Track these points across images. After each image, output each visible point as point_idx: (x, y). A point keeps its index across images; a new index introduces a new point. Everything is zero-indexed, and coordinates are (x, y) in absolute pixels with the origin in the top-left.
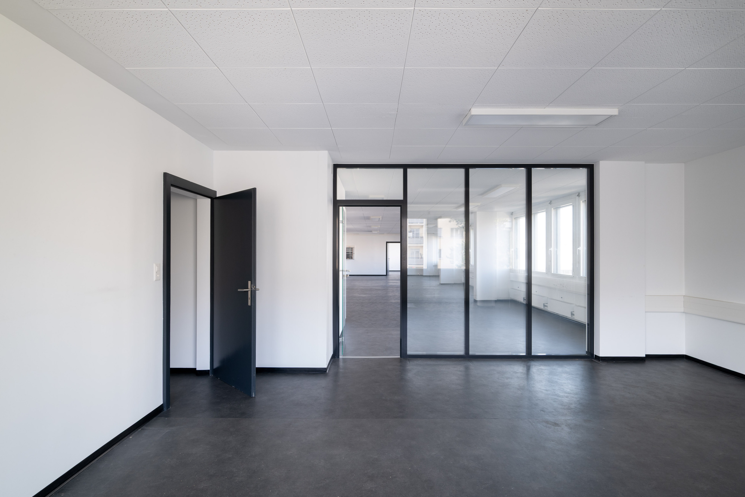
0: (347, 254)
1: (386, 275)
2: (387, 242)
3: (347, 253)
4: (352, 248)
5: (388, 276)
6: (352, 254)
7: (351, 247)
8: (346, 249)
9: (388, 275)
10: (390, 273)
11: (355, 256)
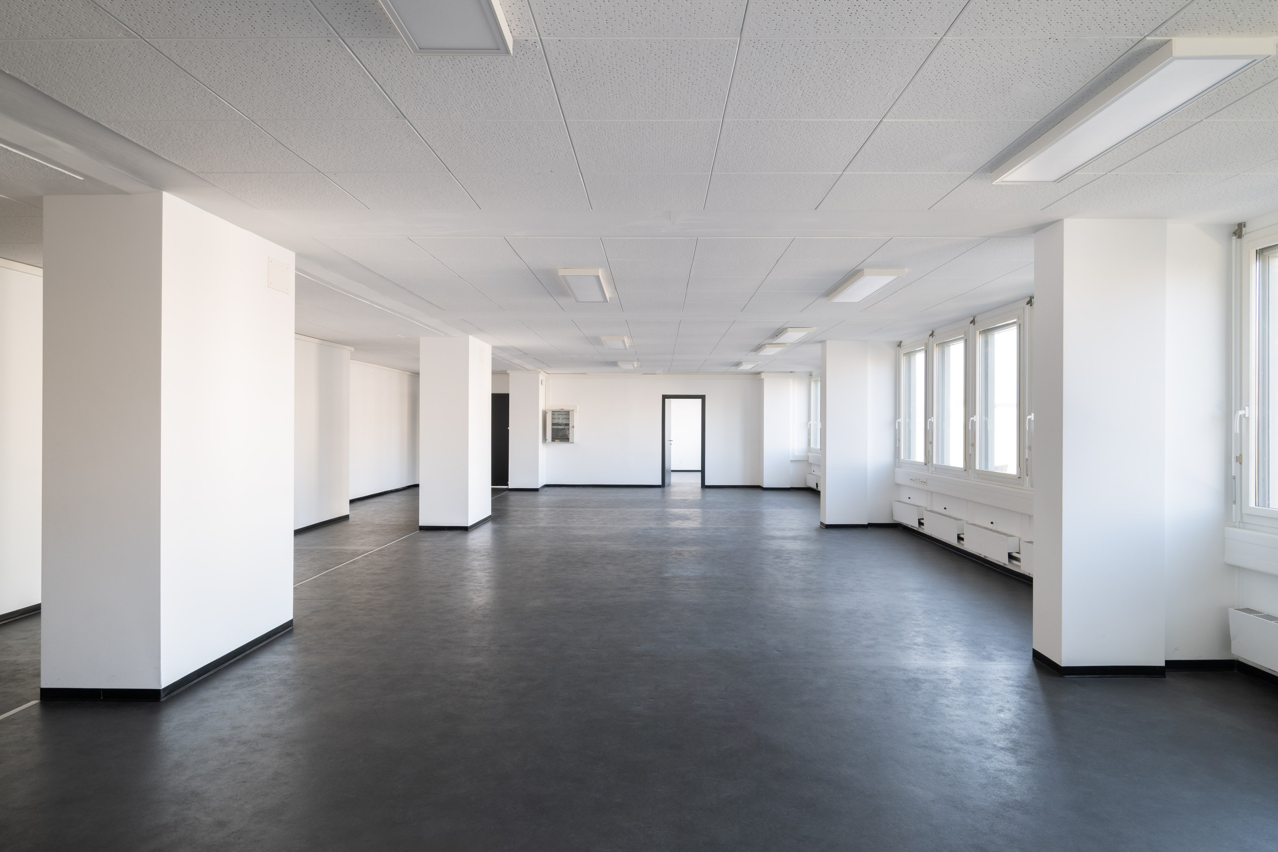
0: (556, 427)
1: (663, 485)
2: (665, 397)
3: (553, 424)
4: (567, 414)
5: (666, 488)
6: (569, 429)
7: (566, 408)
8: (553, 414)
9: (669, 485)
10: (674, 479)
11: (576, 433)
